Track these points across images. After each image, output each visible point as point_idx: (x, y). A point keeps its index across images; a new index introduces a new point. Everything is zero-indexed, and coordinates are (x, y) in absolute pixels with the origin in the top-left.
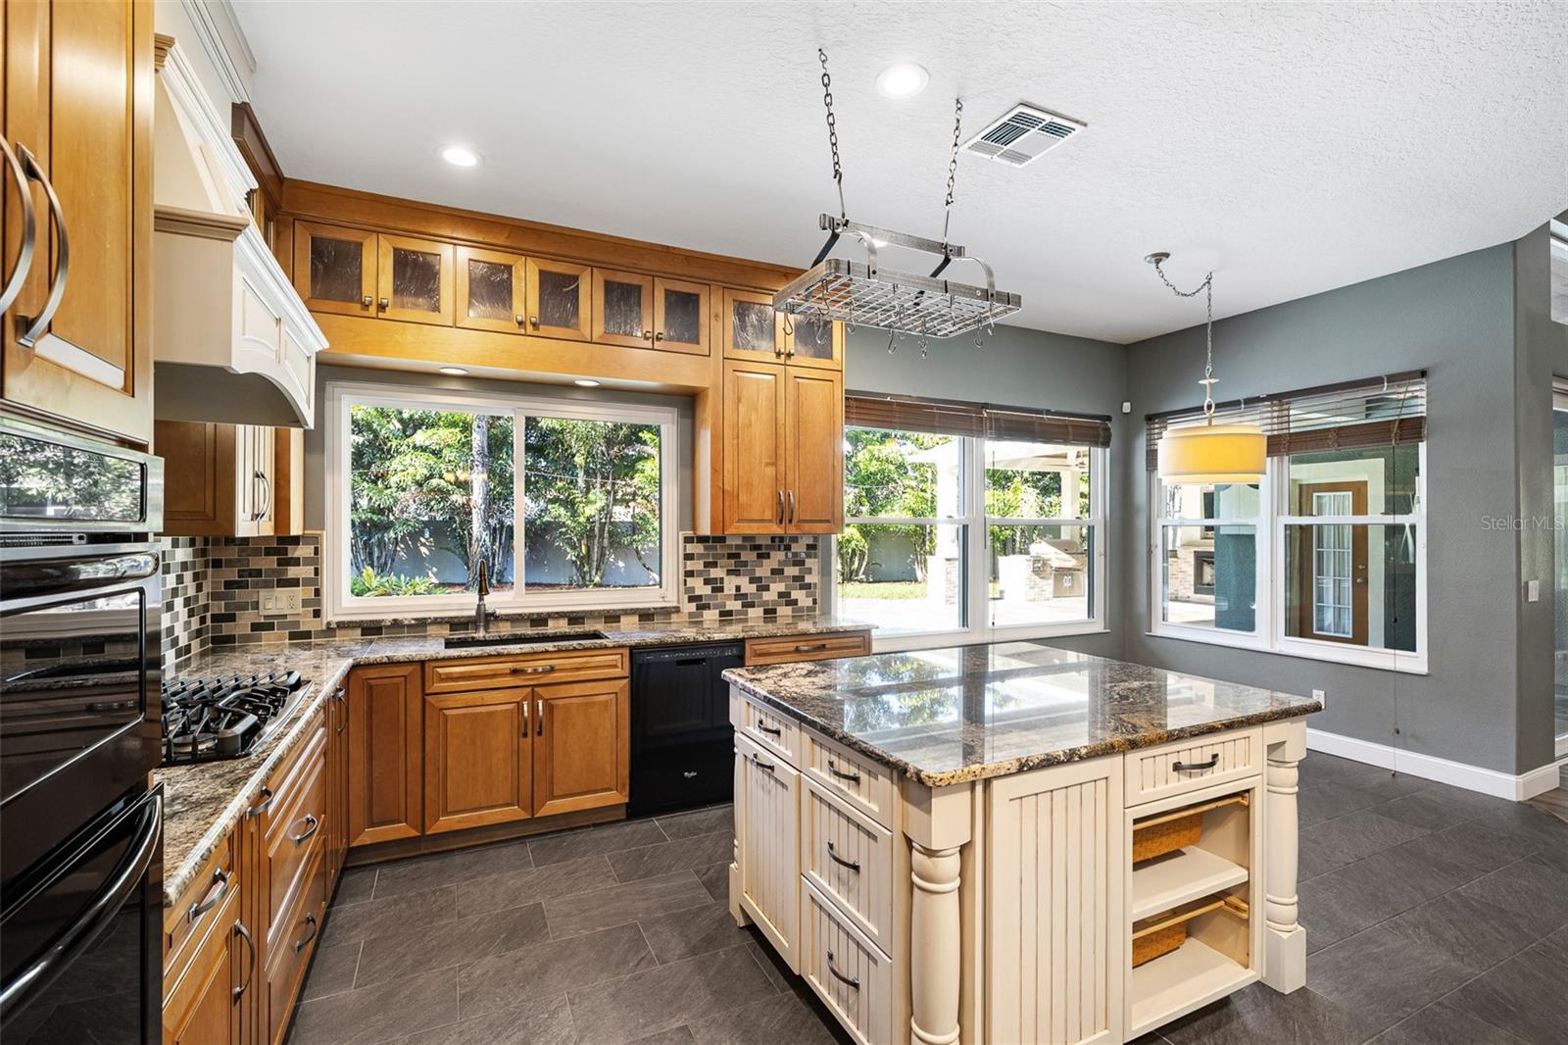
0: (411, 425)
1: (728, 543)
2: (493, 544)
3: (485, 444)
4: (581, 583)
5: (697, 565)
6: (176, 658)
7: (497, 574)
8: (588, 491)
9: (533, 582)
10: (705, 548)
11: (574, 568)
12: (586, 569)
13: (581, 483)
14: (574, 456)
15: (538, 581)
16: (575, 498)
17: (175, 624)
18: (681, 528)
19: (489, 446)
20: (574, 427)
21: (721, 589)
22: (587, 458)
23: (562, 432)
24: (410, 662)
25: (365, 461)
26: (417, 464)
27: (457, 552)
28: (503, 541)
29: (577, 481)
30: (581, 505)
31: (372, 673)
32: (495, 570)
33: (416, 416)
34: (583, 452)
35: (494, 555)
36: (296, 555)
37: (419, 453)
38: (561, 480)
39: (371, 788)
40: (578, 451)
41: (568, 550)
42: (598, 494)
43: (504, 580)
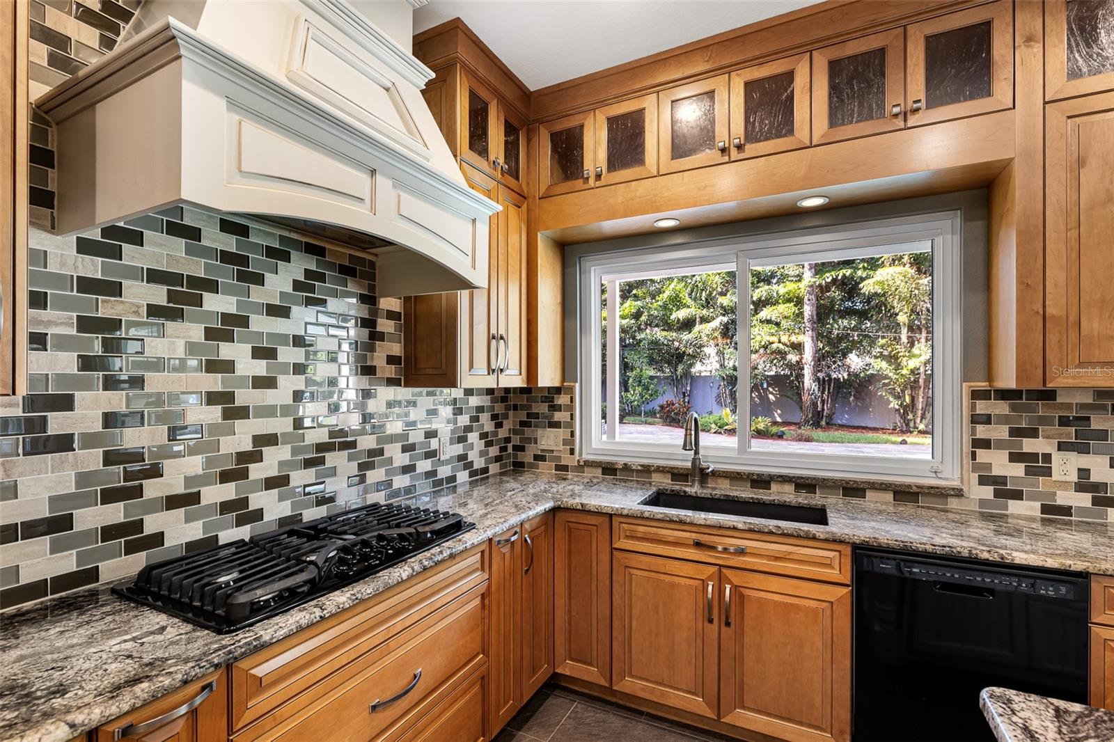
0: (760, 304)
1: (1059, 400)
2: (823, 393)
3: (815, 313)
4: (905, 429)
5: (1000, 432)
6: (470, 478)
7: (826, 417)
8: (912, 345)
9: (858, 425)
10: (1013, 408)
11: (897, 415)
12: (910, 416)
13: (904, 338)
14: (897, 314)
15: (864, 425)
16: (898, 353)
17: (469, 452)
18: (966, 378)
19: (818, 314)
20: (896, 289)
21: (1048, 472)
22: (911, 315)
23: (884, 295)
24: (598, 513)
25: (730, 334)
26: (763, 334)
27: (794, 399)
28: (831, 390)
29: (900, 338)
30: (905, 359)
31: (572, 517)
32: (825, 414)
33: (763, 298)
34: (906, 310)
35: (823, 402)
36: (559, 403)
37: (765, 325)
38: (883, 337)
39: (570, 625)
40: (901, 311)
41: (891, 399)
42: (923, 347)
43: (833, 422)
